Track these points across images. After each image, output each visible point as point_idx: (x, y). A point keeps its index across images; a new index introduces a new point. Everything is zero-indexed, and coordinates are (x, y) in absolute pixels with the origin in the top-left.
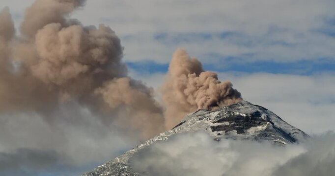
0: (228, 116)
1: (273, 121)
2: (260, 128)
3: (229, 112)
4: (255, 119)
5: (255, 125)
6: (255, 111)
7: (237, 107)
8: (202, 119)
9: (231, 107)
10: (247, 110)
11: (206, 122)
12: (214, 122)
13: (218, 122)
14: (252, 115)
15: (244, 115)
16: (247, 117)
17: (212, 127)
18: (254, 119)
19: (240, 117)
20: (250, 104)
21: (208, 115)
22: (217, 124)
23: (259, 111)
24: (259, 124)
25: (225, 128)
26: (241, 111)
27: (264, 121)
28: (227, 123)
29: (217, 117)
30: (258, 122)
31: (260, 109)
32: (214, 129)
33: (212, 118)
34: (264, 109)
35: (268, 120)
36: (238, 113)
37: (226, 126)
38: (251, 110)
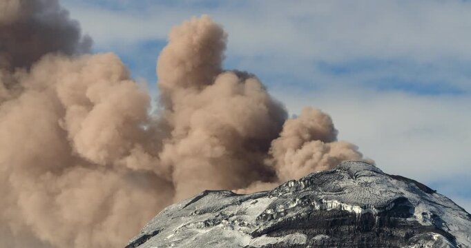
0: (302, 212)
1: (453, 230)
3: (307, 200)
4: (394, 225)
5: (392, 243)
6: (392, 196)
7: (332, 184)
8: (216, 222)
10: (367, 194)
11: (228, 232)
12: (256, 235)
13: (269, 232)
14: (384, 210)
15: (358, 210)
16: (367, 217)
18: (389, 223)
19: (341, 217)
20: (376, 172)
21: (236, 209)
22: (263, 241)
23: (407, 195)
24: (407, 241)
26: (348, 195)
27: (422, 229)
28: (299, 238)
29: (264, 217)
30: (402, 233)
31: (412, 190)
33: (250, 219)
34: (424, 191)
35: (438, 224)
37: (295, 247)
38: (380, 193)
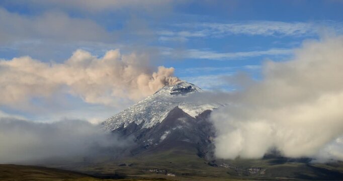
0: (177, 88)
1: (197, 90)
2: (191, 93)
5: (189, 91)
7: (181, 84)
9: (179, 84)
11: (168, 91)
14: (188, 87)
15: (185, 88)
17: (171, 93)
18: (189, 89)
19: (183, 89)
22: (172, 92)
23: (191, 85)
24: (192, 91)
25: (176, 93)
26: (183, 86)
28: (177, 91)
29: (172, 89)
32: (171, 94)
34: (193, 85)
35: (195, 89)
36: (181, 87)
37: (177, 93)
